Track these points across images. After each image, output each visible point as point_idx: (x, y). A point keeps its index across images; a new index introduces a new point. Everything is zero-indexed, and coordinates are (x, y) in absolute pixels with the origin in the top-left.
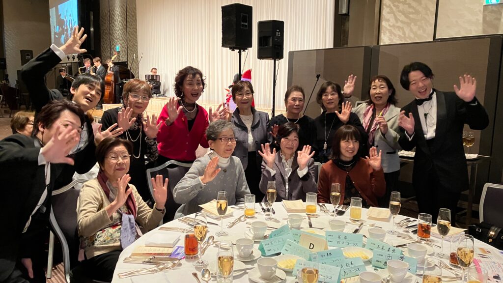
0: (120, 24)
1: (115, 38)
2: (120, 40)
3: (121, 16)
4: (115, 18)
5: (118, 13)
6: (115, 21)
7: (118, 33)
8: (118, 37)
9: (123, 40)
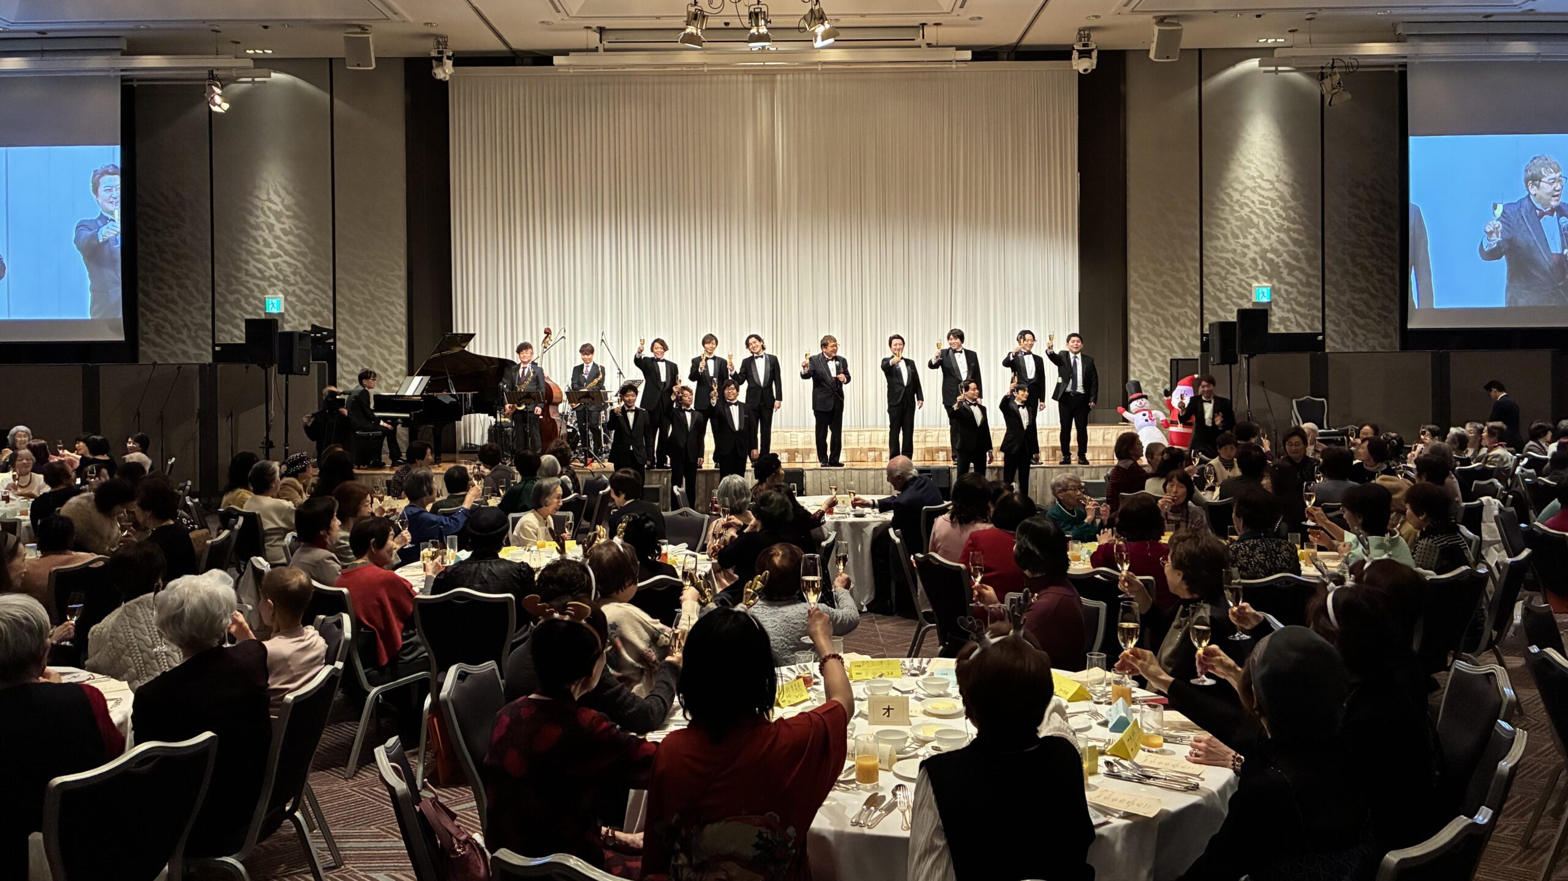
0: (291, 238)
1: (254, 276)
2: (286, 281)
3: (295, 217)
4: (252, 220)
5: (279, 208)
6: (257, 227)
7: (270, 262)
8: (274, 273)
9: (307, 283)
